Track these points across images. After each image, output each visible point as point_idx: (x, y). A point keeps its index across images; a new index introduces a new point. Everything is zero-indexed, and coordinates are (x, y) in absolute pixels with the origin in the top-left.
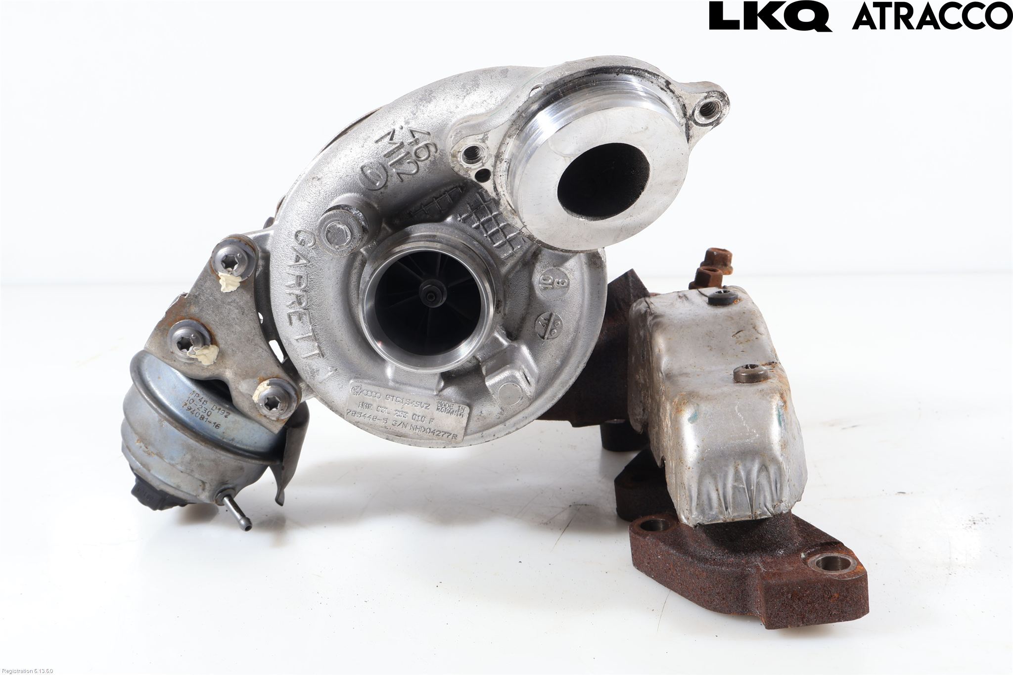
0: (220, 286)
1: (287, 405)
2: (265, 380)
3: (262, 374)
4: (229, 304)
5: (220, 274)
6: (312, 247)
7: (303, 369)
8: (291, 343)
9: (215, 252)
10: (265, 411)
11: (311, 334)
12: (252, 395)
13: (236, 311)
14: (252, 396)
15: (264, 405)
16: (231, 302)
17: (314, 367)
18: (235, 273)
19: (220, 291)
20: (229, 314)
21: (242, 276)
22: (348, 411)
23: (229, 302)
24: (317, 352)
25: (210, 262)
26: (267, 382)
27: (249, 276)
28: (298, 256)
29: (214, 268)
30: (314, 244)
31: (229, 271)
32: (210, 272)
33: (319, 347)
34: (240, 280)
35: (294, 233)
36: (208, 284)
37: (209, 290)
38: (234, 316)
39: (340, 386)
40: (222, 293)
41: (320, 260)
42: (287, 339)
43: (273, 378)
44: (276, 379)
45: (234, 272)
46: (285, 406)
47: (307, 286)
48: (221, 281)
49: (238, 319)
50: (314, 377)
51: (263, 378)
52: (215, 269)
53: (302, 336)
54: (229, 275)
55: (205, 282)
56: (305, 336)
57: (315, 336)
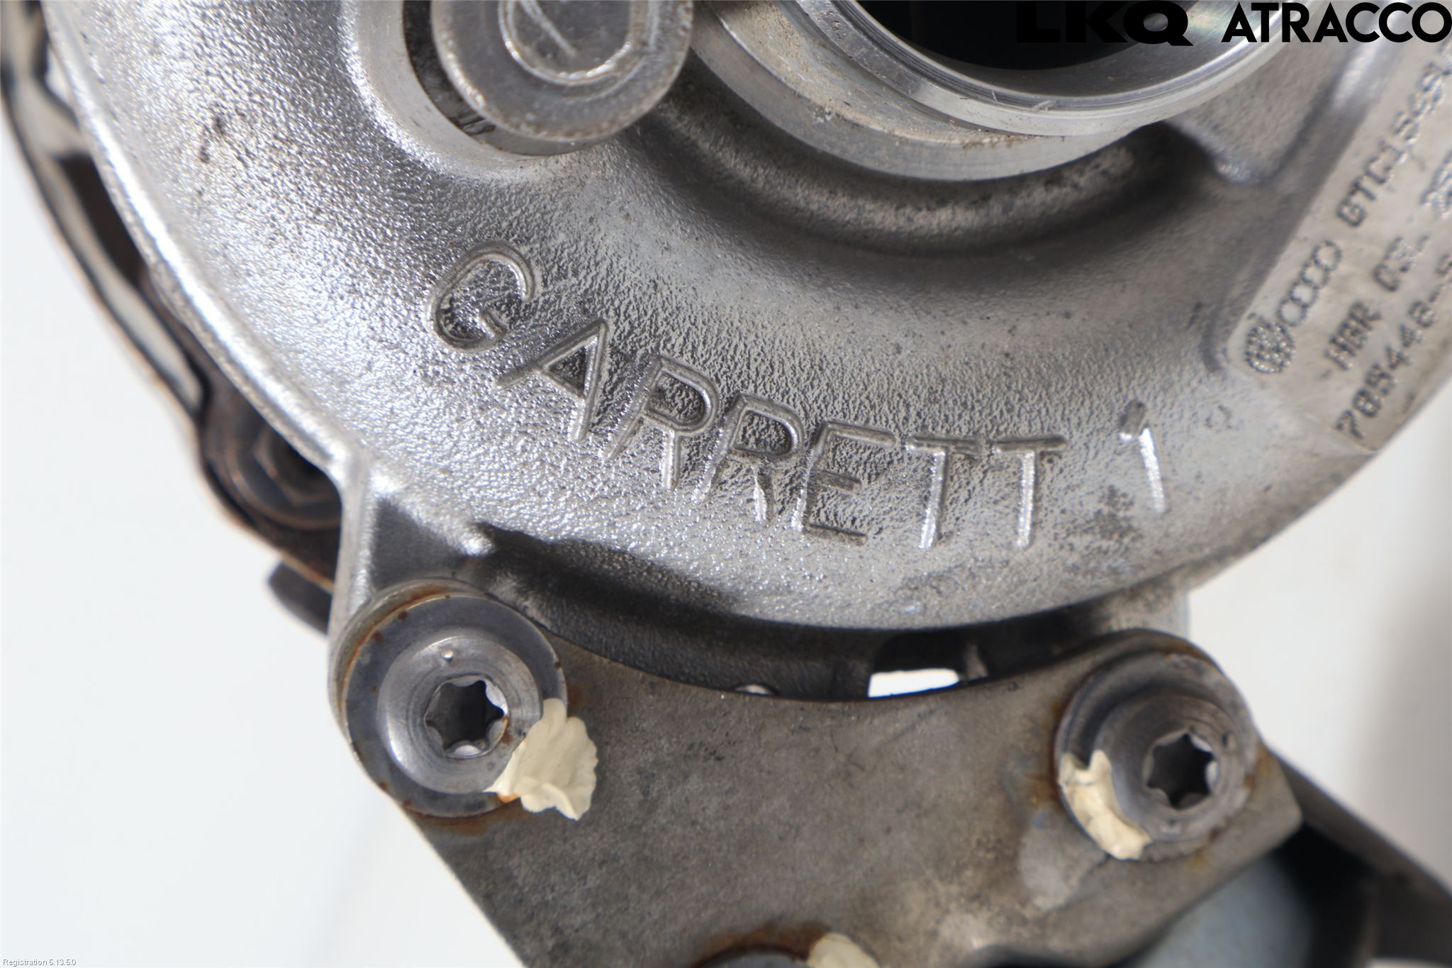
0: (553, 814)
1: (1211, 706)
2: (1050, 775)
3: (1023, 774)
4: (649, 805)
5: (502, 787)
6: (539, 279)
7: (1075, 569)
8: (940, 577)
9: (386, 776)
10: (1201, 818)
11: (939, 454)
12: (1099, 857)
13: (694, 784)
14: (1109, 857)
15: (1173, 813)
16: (646, 793)
17: (1092, 505)
18: (523, 713)
19: (576, 824)
20: (694, 823)
21: (546, 692)
22: (1346, 425)
23: (641, 804)
24: (1029, 456)
25: (424, 821)
26: (1067, 768)
27: (555, 658)
28: (553, 369)
29: (461, 813)
30: (528, 264)
31: (507, 738)
32: (469, 840)
33: (1012, 443)
34: (558, 708)
35: (437, 344)
36: (522, 868)
37: (554, 878)
38: (713, 805)
39: (1218, 417)
40: (589, 820)
41: (609, 272)
42: (913, 586)
43: (1055, 729)
44: (1065, 722)
45: (517, 713)
46: (1214, 715)
47: (709, 382)
48: (532, 804)
49: (730, 792)
50: (1130, 529)
51: (1040, 778)
52: (469, 807)
53: (933, 504)
54: (522, 745)
55: (509, 878)
56: (936, 489)
57: (955, 441)
